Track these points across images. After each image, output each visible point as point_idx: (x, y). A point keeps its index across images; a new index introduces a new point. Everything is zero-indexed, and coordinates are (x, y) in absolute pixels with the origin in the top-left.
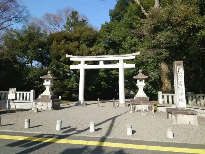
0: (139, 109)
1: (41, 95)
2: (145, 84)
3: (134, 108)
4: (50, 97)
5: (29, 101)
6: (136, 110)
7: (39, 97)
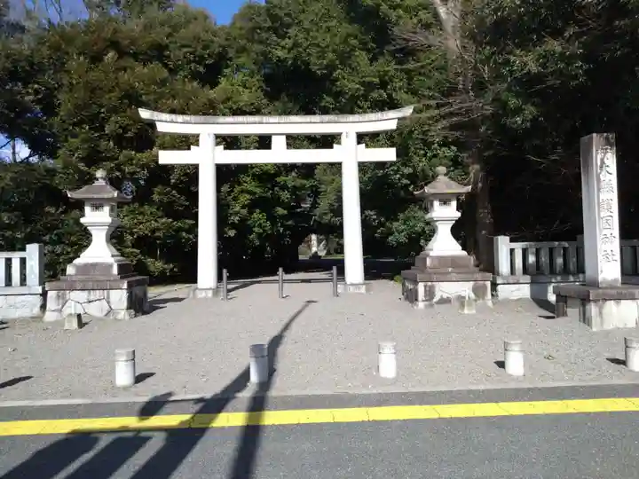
0: (445, 296)
1: (77, 261)
2: (459, 215)
3: (430, 293)
4: (115, 270)
5: (23, 290)
6: (435, 300)
7: (70, 270)
